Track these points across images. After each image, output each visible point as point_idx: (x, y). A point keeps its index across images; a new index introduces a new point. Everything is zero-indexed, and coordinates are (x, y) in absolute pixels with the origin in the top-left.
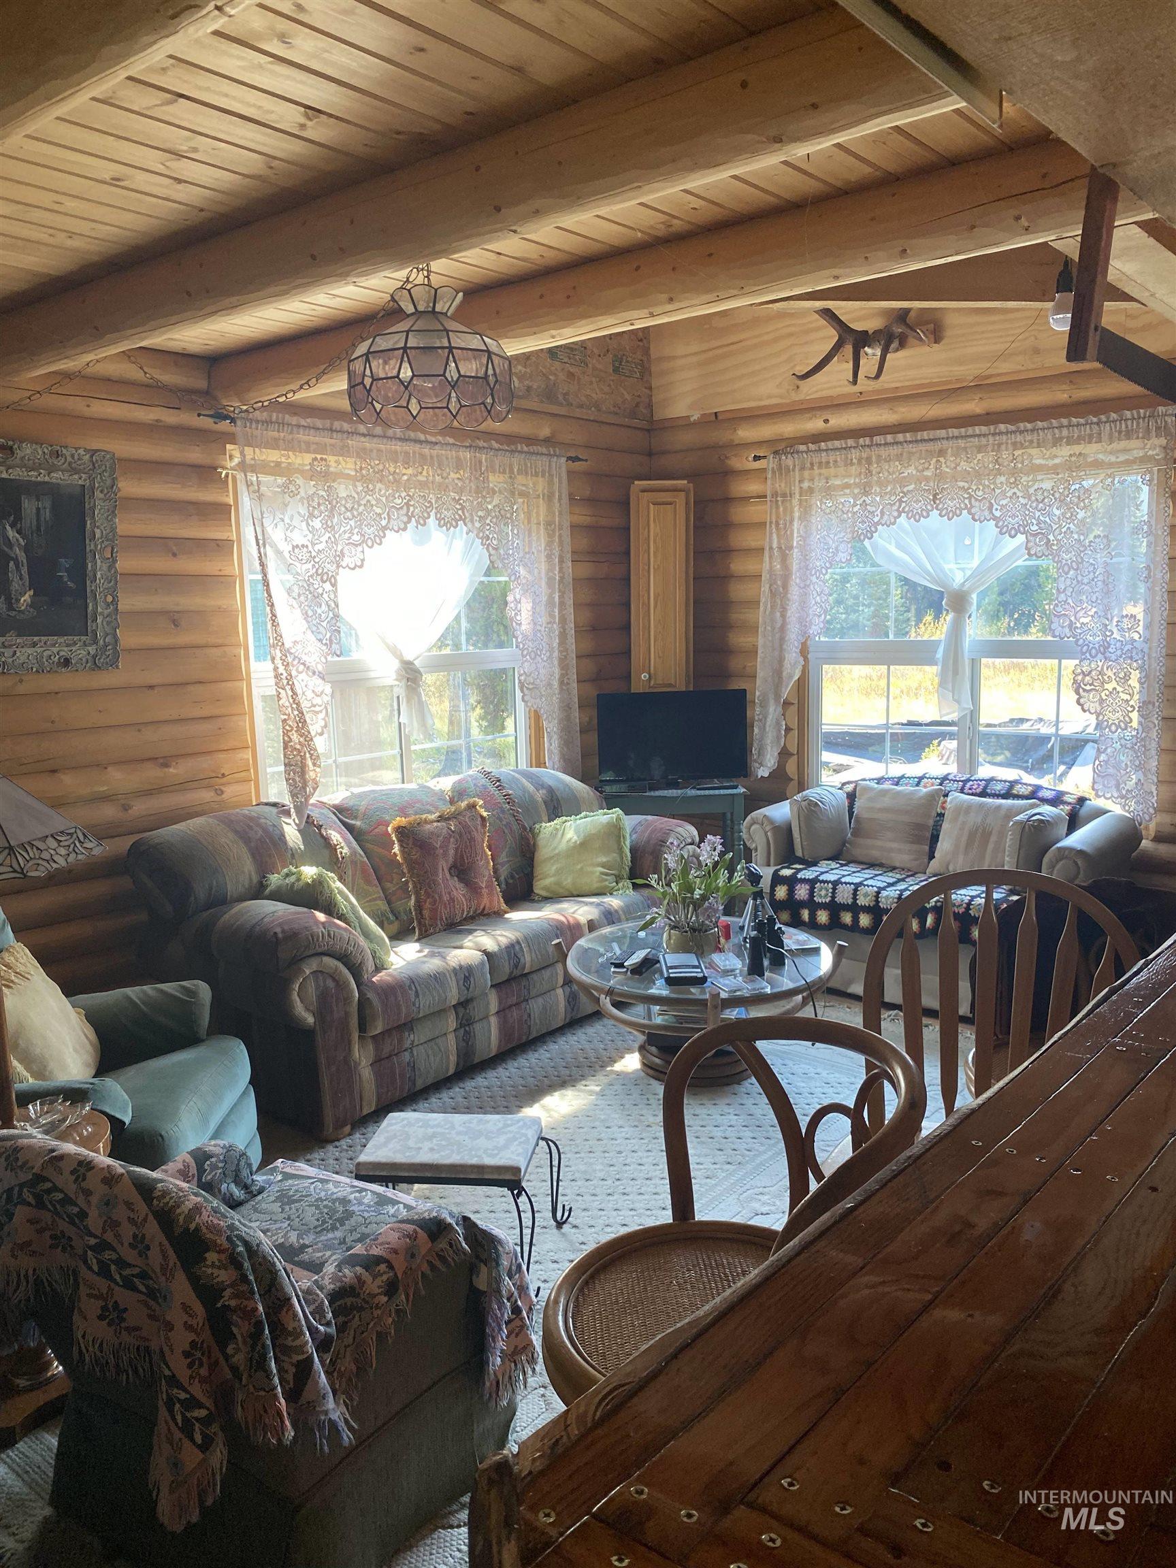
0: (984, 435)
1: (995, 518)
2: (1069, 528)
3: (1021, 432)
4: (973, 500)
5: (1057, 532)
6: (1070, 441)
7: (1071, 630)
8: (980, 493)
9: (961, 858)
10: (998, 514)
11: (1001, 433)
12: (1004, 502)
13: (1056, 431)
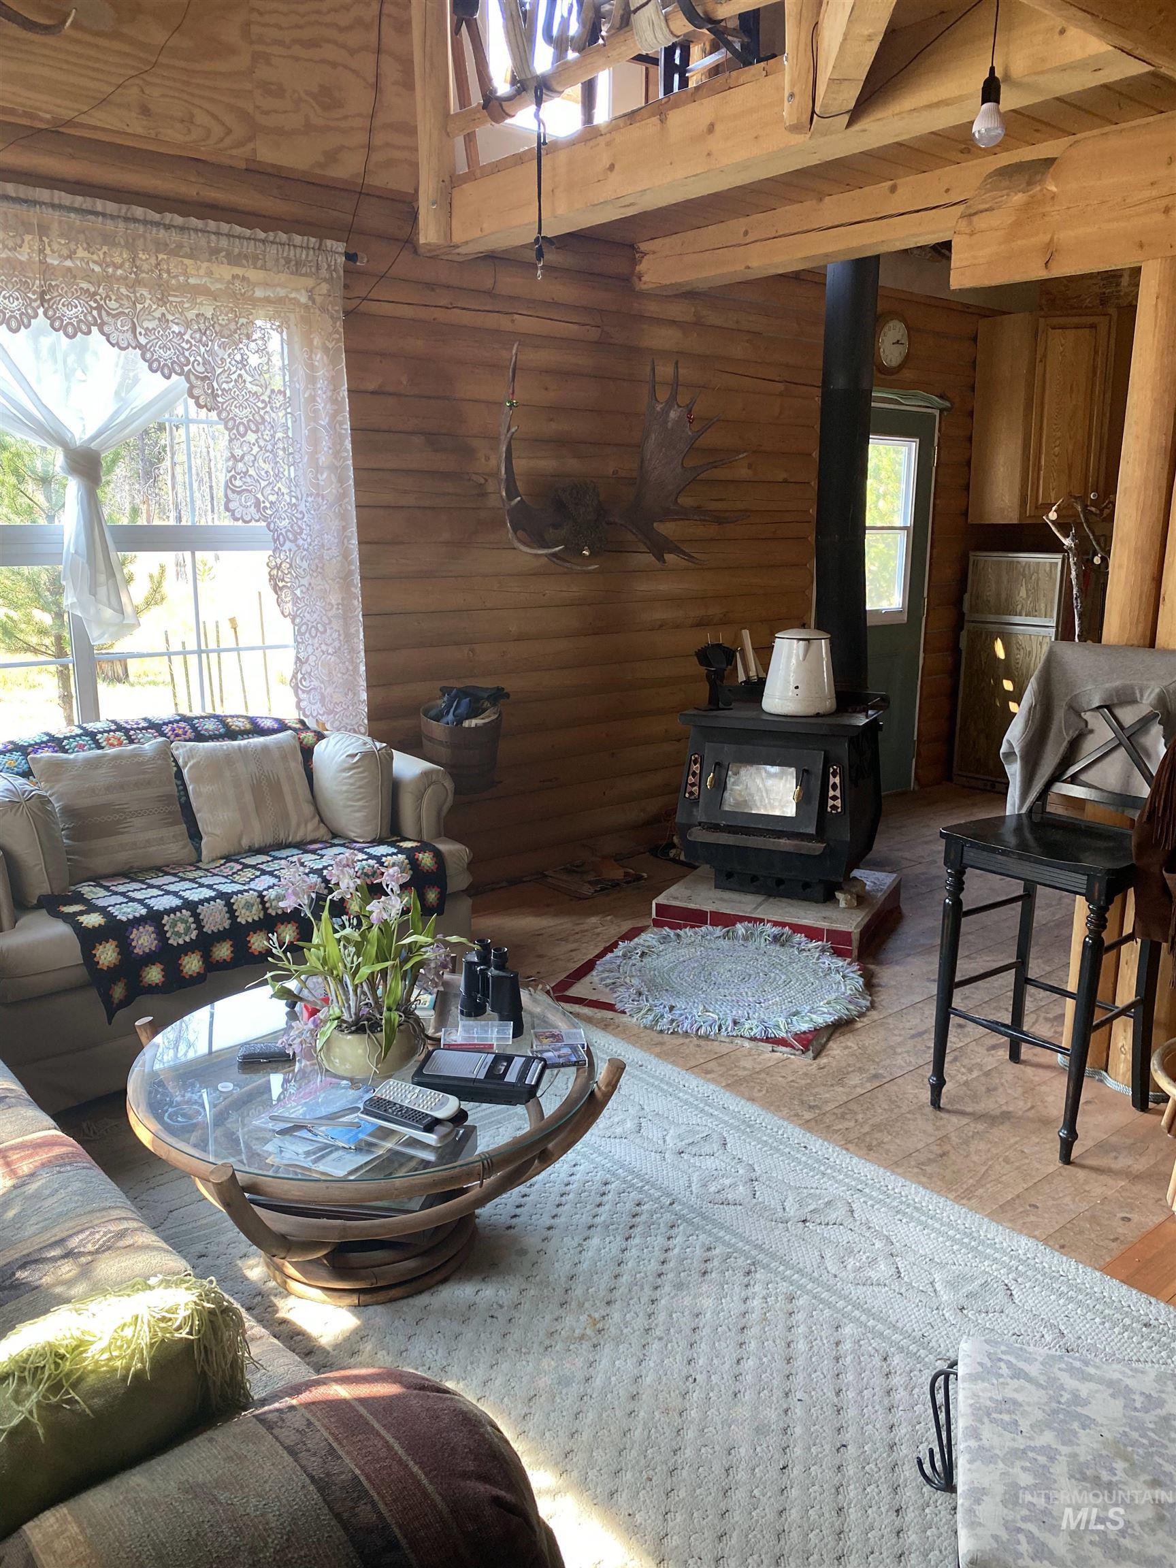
0: (112, 217)
1: (139, 346)
2: (240, 376)
3: (168, 227)
4: (104, 313)
5: (223, 377)
6: (233, 260)
7: (258, 511)
8: (113, 304)
9: (256, 825)
10: (143, 340)
11: (135, 220)
12: (150, 325)
13: (213, 237)
